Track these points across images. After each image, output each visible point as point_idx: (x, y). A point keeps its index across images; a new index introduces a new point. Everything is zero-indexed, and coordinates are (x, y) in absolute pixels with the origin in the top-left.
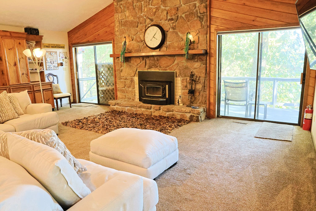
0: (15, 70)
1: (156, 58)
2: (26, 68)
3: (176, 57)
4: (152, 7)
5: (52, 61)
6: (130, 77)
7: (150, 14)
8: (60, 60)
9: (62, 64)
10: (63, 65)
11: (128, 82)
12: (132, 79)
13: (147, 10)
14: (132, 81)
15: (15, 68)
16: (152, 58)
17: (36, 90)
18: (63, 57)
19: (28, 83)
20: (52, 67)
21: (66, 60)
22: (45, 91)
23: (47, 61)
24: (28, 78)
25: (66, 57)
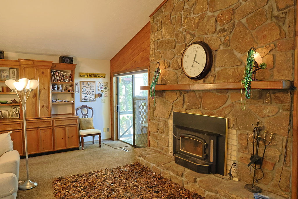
0: (34, 102)
1: (197, 93)
2: (47, 99)
3: (229, 94)
4: (194, 15)
5: (89, 92)
6: (164, 119)
7: (192, 26)
8: (99, 91)
9: (100, 96)
10: (101, 97)
11: (162, 125)
12: (166, 121)
13: (188, 22)
14: (166, 124)
15: (34, 100)
16: (192, 94)
17: (57, 125)
18: (102, 88)
19: (48, 116)
20: (89, 98)
21: (106, 90)
22: (68, 127)
23: (82, 92)
24: (49, 112)
25: (106, 87)
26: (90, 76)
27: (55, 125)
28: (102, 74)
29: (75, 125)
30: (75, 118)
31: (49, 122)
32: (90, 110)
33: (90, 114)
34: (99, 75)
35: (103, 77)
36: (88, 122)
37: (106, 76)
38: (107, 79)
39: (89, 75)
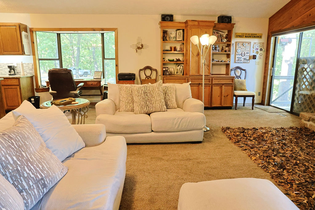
0: (197, 60)
2: (208, 58)
5: (243, 53)
8: (254, 52)
9: (254, 57)
10: (255, 59)
15: (197, 58)
17: (215, 83)
18: (257, 49)
19: (208, 74)
20: (243, 60)
21: (261, 52)
22: (225, 86)
23: (237, 53)
24: (209, 70)
25: (261, 49)
26: (246, 37)
27: (214, 83)
28: (258, 34)
29: (231, 85)
30: (232, 78)
31: (208, 80)
32: (243, 72)
33: (243, 76)
34: (256, 35)
35: (260, 37)
36: (242, 84)
37: (263, 37)
38: (264, 40)
39: (245, 35)
